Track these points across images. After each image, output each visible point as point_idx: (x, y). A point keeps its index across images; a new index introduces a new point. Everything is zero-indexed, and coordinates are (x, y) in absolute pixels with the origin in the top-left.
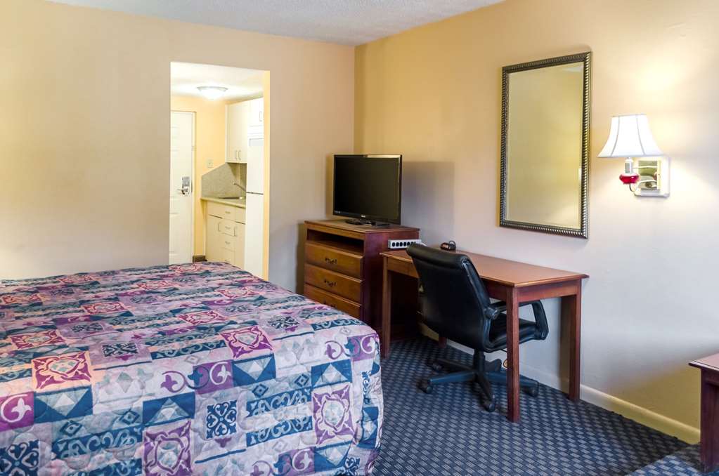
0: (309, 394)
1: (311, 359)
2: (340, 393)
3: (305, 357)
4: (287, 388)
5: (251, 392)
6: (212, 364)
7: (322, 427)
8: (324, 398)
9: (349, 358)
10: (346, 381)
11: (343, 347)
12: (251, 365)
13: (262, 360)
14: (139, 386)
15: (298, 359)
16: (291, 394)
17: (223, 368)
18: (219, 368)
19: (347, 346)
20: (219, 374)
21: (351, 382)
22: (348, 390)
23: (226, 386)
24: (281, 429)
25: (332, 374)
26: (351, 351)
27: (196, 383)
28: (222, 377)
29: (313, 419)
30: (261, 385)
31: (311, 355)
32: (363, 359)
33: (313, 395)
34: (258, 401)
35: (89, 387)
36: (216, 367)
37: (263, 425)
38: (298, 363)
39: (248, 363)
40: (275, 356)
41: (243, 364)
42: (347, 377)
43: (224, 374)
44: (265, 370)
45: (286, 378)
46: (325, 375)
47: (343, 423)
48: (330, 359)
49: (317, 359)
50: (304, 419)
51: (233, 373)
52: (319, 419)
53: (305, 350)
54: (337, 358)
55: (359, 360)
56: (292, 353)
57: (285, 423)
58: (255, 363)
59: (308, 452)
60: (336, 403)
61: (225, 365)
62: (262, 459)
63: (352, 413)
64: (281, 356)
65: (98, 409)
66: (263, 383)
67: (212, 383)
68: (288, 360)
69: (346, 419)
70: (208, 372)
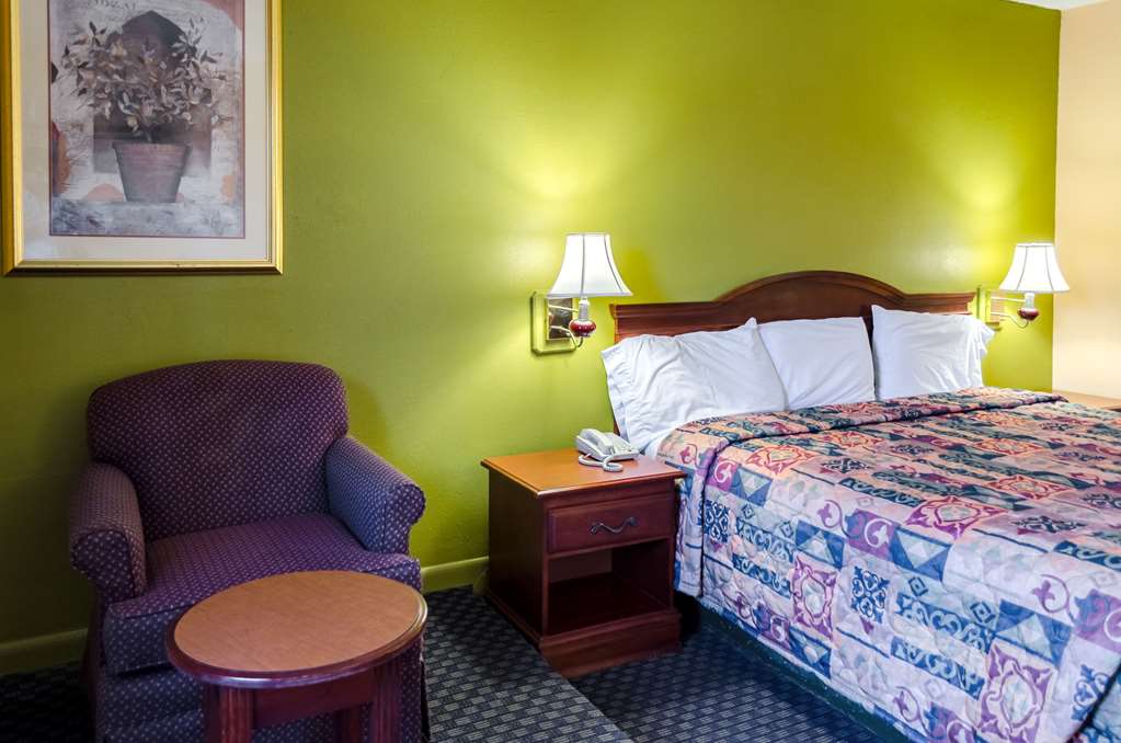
0: (989, 641)
1: (1004, 585)
2: (1035, 674)
3: (995, 576)
4: (958, 609)
5: (906, 581)
6: (874, 516)
7: (994, 707)
8: (1009, 665)
9: (1072, 625)
10: (1050, 660)
11: (1072, 599)
12: (915, 542)
13: (933, 545)
14: (802, 501)
15: (985, 573)
16: (964, 623)
17: (884, 528)
18: (878, 526)
19: (1079, 602)
20: (876, 534)
21: (1058, 667)
22: (1048, 679)
23: (878, 553)
24: (940, 666)
25: (1034, 634)
26: (1082, 614)
27: (849, 530)
28: (877, 539)
29: (985, 686)
30: (919, 579)
31: (1007, 579)
32: (1092, 640)
33: (992, 647)
34: (914, 601)
35: (771, 480)
36: (877, 523)
37: (916, 640)
38: (982, 580)
39: (913, 538)
40: (951, 549)
41: (907, 536)
42: (1053, 654)
43: (882, 536)
44: (931, 561)
45: (959, 592)
46: (1023, 626)
47: (1022, 728)
48: (1040, 607)
49: (1014, 590)
50: (973, 677)
51: (892, 541)
52: (994, 693)
53: (1002, 568)
54: (1053, 612)
55: (1086, 638)
56: (980, 559)
57: (949, 662)
58: (921, 543)
59: (966, 731)
60: (1025, 686)
61: (888, 526)
62: (911, 689)
63: (1042, 722)
64: (960, 554)
65: (769, 505)
66: (923, 578)
67: (865, 540)
68: (967, 566)
69: (1030, 725)
70: (866, 523)
